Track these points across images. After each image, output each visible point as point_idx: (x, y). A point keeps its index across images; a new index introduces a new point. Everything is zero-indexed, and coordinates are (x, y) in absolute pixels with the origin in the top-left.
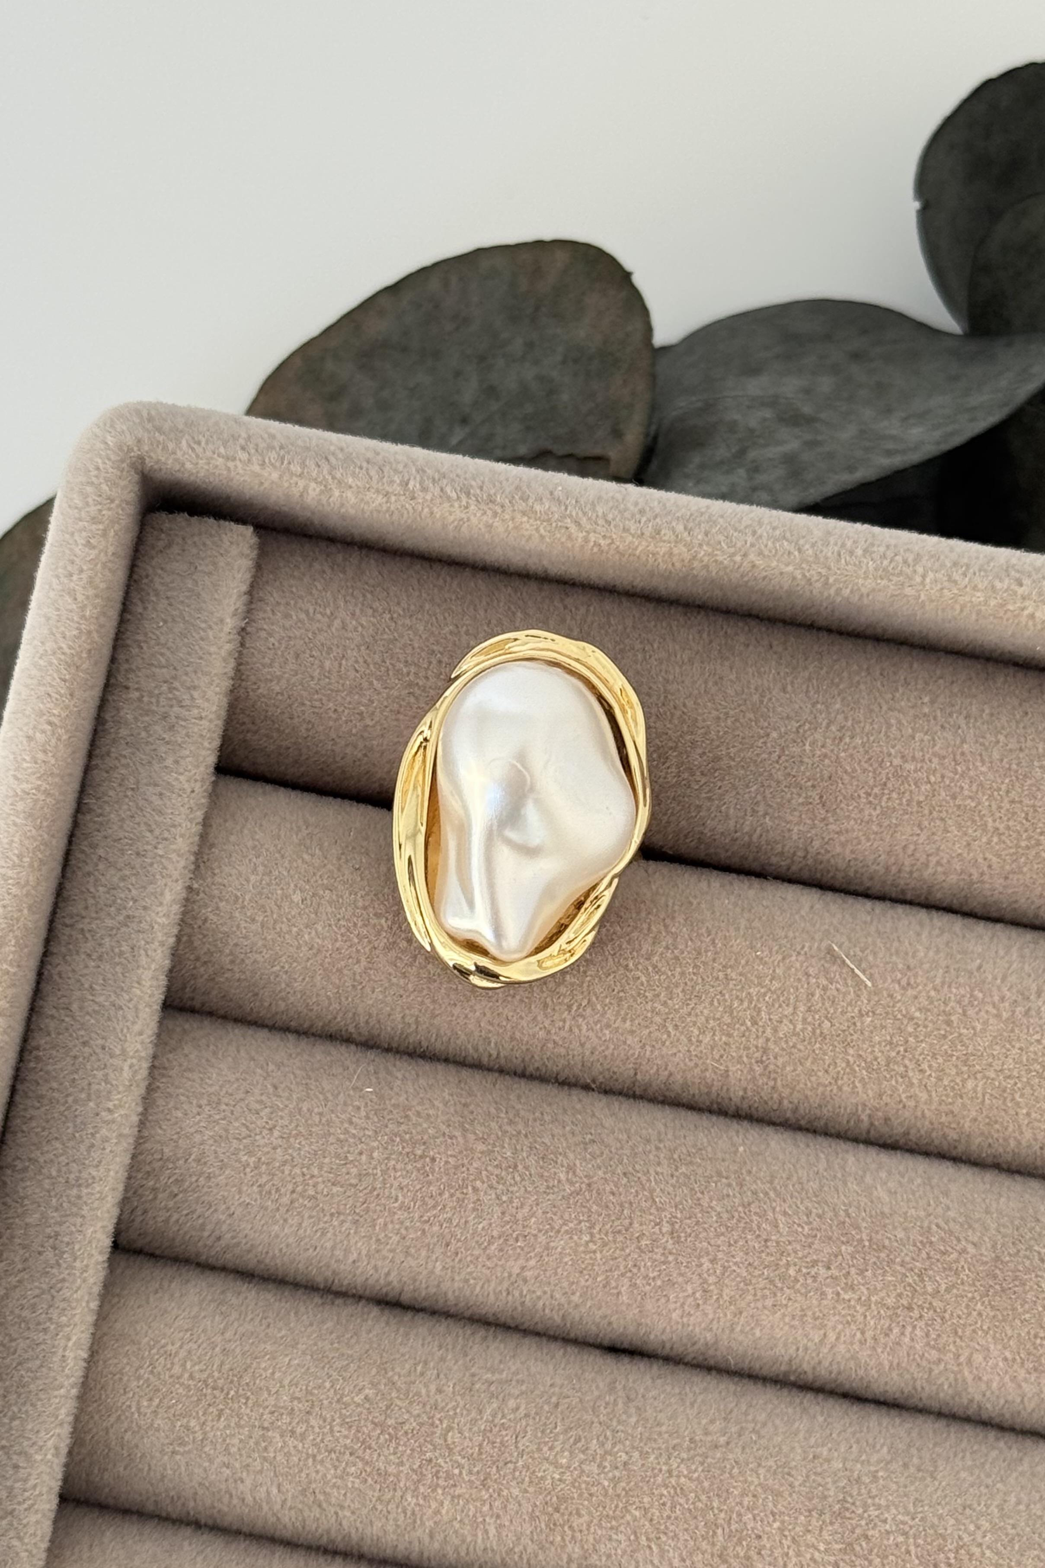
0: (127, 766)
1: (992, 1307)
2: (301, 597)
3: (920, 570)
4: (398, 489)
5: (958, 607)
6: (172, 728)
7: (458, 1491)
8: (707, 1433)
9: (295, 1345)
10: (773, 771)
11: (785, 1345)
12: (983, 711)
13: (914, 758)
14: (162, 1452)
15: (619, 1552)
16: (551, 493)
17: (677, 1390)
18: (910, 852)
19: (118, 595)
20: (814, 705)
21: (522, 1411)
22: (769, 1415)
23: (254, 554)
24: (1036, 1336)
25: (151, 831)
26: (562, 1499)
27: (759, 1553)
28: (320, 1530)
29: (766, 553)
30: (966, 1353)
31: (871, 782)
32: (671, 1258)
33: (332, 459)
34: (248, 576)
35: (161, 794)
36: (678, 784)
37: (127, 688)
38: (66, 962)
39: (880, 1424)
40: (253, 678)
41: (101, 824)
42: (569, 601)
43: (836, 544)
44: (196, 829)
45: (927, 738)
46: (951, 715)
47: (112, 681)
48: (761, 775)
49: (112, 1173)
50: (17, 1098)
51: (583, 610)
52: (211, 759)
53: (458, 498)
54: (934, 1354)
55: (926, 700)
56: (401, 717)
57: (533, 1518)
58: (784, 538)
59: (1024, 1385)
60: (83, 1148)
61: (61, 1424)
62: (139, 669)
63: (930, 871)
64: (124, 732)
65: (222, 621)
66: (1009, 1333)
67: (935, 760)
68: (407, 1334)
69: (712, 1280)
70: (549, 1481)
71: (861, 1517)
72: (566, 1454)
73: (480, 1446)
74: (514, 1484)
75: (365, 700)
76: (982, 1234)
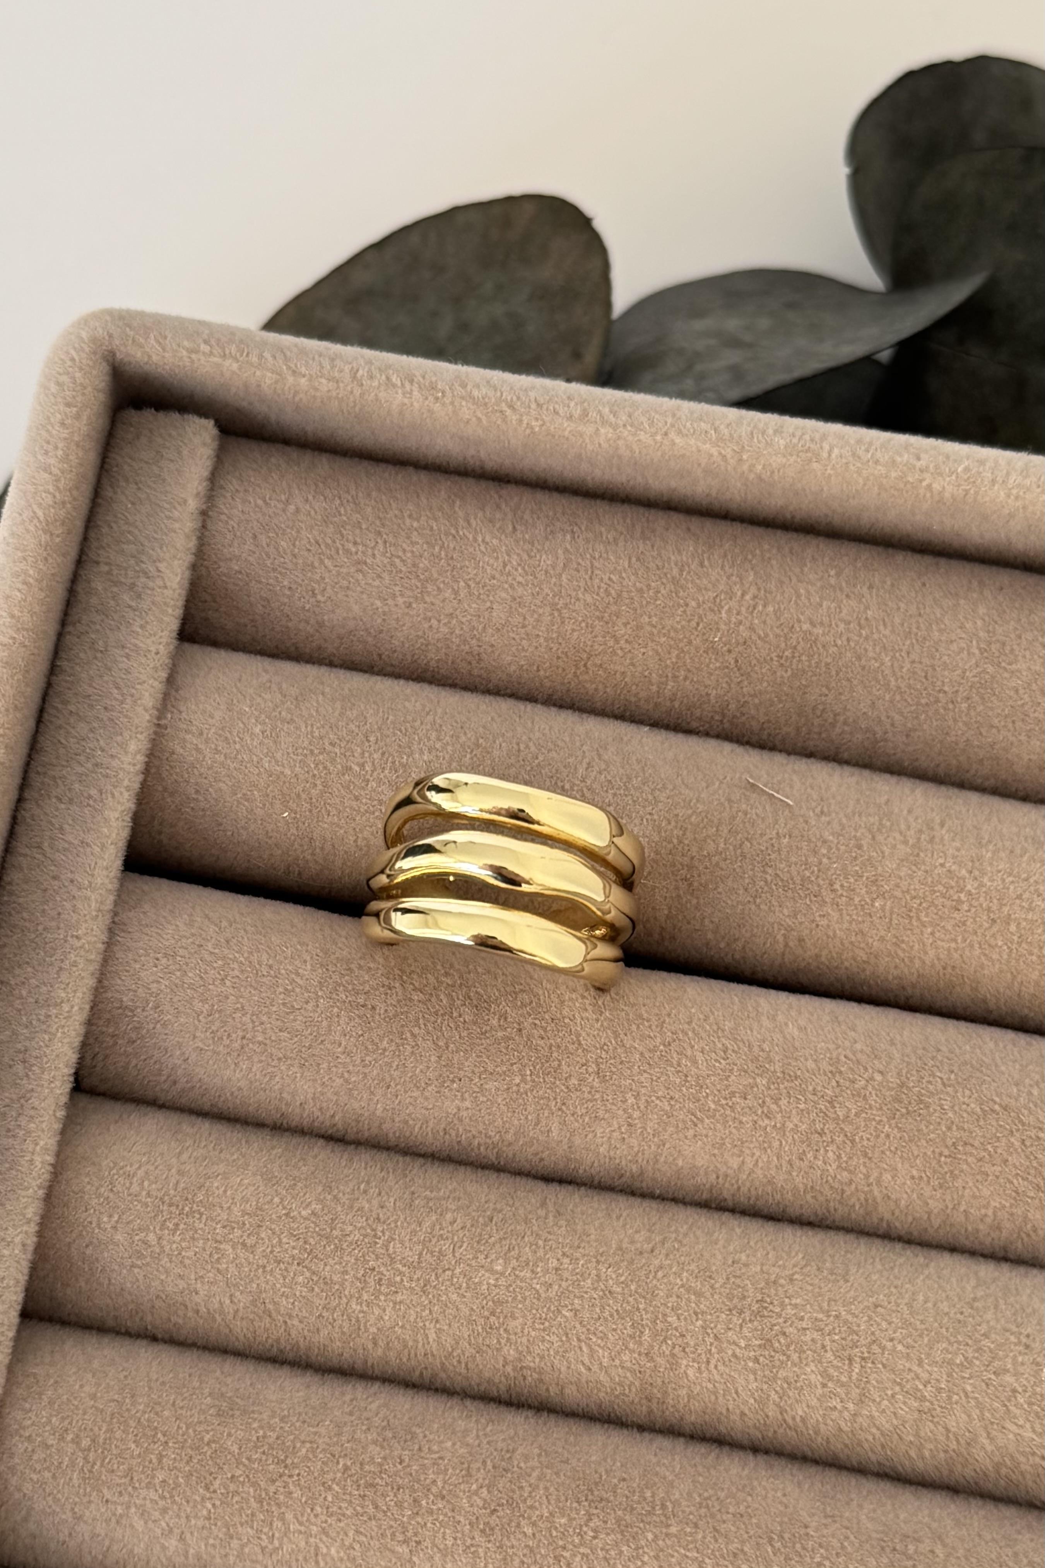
0: (97, 632)
1: (900, 1128)
2: (259, 485)
6: (138, 597)
7: (399, 1297)
8: (632, 1242)
9: (245, 1167)
10: (692, 637)
11: (706, 1174)
12: (885, 582)
13: (822, 624)
14: (121, 1265)
15: (552, 1353)
18: (818, 712)
20: (728, 578)
21: (459, 1224)
22: (690, 1228)
23: (215, 445)
24: (941, 1154)
25: (118, 688)
26: (500, 1303)
27: (684, 1350)
28: (270, 1341)
29: (685, 431)
30: (876, 1174)
31: (783, 646)
32: (597, 1096)
34: (209, 464)
35: (128, 655)
36: (604, 652)
38: (39, 806)
39: (795, 1236)
40: (215, 558)
41: (72, 683)
42: (504, 492)
44: (160, 686)
45: (833, 605)
46: (855, 586)
47: (84, 558)
48: (681, 641)
49: (79, 995)
51: (516, 499)
54: (846, 1176)
55: (832, 573)
56: (350, 593)
57: (470, 1321)
60: (53, 971)
62: (109, 546)
63: (838, 730)
64: (93, 602)
65: (184, 503)
66: (916, 1153)
67: (842, 626)
68: (351, 1160)
69: (636, 1114)
70: (485, 1287)
71: (779, 1315)
72: (501, 1261)
73: (420, 1254)
74: (452, 1289)
75: (317, 577)
76: (888, 1063)
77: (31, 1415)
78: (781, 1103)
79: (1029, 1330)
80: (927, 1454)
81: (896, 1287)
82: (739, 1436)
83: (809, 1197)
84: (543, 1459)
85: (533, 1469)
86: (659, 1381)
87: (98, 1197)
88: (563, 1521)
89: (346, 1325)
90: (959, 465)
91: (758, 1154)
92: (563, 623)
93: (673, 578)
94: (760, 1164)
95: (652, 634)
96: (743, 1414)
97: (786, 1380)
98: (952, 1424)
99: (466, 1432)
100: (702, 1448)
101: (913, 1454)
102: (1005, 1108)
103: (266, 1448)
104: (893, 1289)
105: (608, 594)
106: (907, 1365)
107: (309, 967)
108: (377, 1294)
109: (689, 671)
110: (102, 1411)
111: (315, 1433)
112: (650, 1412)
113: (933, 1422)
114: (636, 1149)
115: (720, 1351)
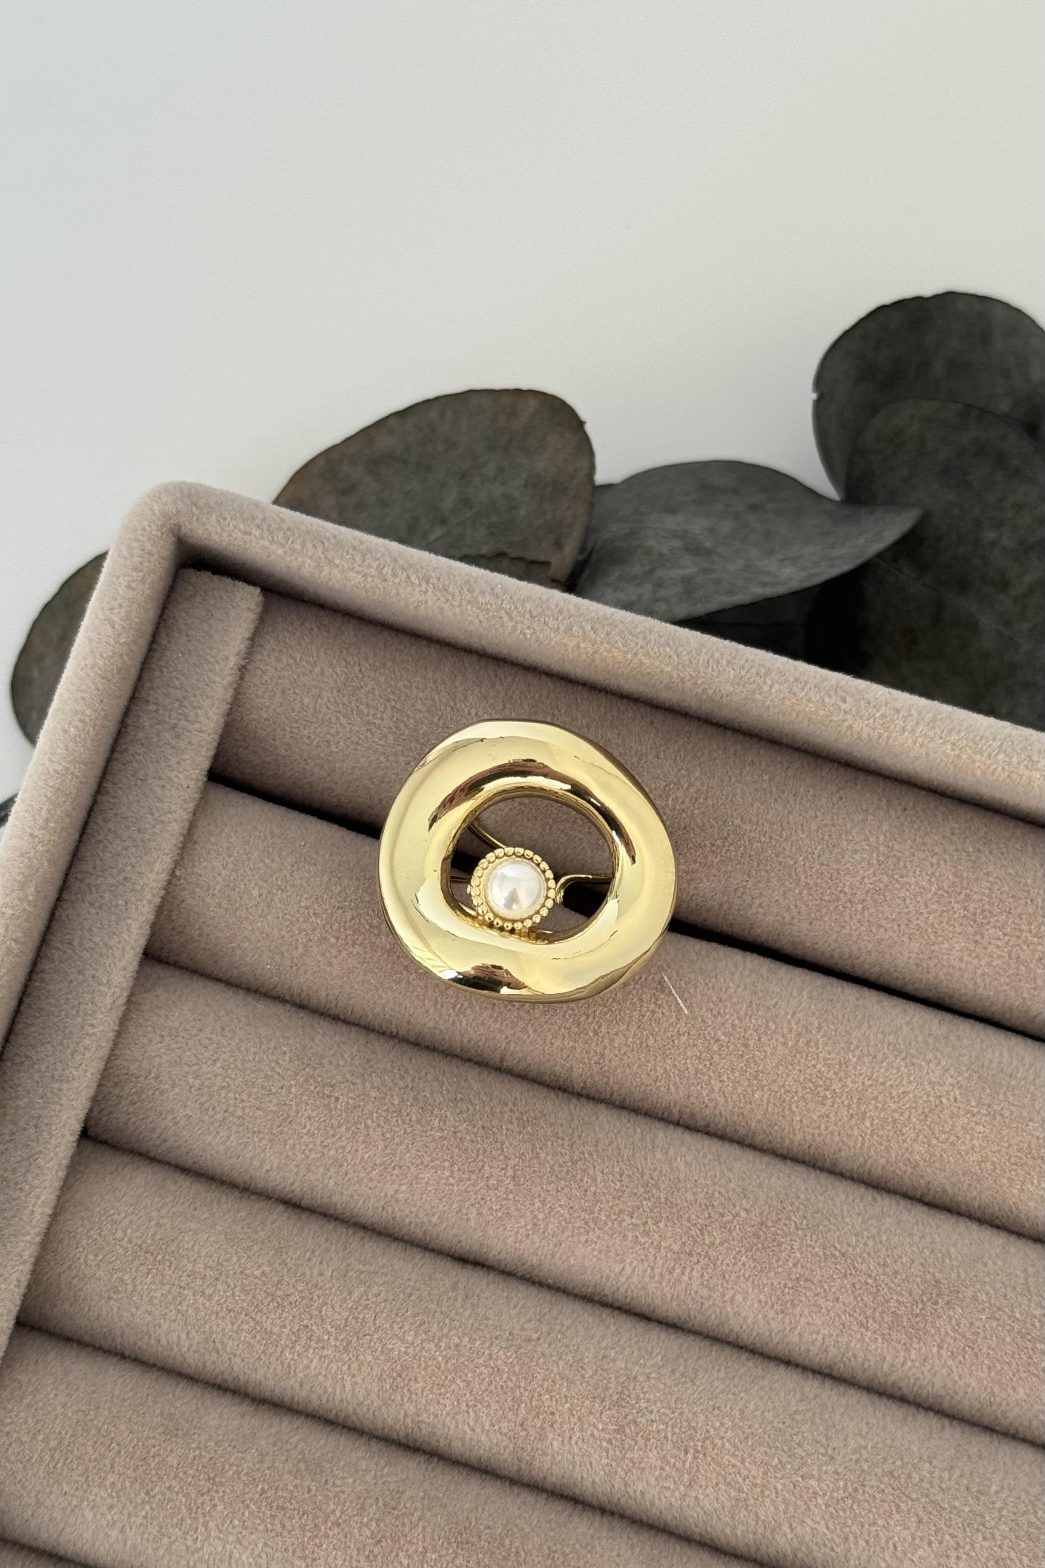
0: (139, 762)
1: (754, 1260)
2: (292, 647)
3: (769, 682)
4: (373, 572)
5: (795, 714)
6: (178, 736)
7: (325, 1352)
8: (523, 1329)
9: (213, 1226)
11: (592, 1273)
14: (100, 1296)
15: (444, 1413)
16: (493, 589)
17: (505, 1294)
19: (149, 629)
21: (382, 1297)
22: (574, 1321)
23: (259, 609)
24: (785, 1286)
25: (152, 814)
26: (405, 1368)
27: (552, 1426)
28: (216, 1371)
29: (652, 654)
30: (730, 1293)
33: (326, 544)
34: (252, 626)
35: (163, 786)
37: (148, 701)
38: (74, 907)
39: (658, 1338)
40: (248, 706)
41: (114, 804)
43: (706, 654)
44: (187, 816)
47: (137, 695)
49: (89, 1074)
50: (23, 1008)
52: (206, 764)
53: (420, 585)
54: (705, 1292)
57: (380, 1379)
58: (668, 645)
59: (773, 1324)
60: (68, 1052)
61: (24, 1263)
62: (158, 688)
64: (140, 735)
65: (227, 658)
66: (765, 1281)
68: (302, 1228)
70: (396, 1353)
71: (633, 1407)
72: (412, 1333)
73: (346, 1320)
74: (369, 1351)
75: (333, 731)
76: (754, 1203)
78: (660, 1225)
79: (835, 1445)
80: (739, 1533)
81: (734, 1394)
82: (590, 1498)
83: (674, 1304)
84: (426, 1502)
85: (415, 1510)
86: (529, 1448)
87: (88, 1238)
89: (279, 1368)
90: (878, 711)
91: (636, 1263)
94: (637, 1272)
96: (594, 1482)
97: (631, 1460)
98: (762, 1514)
99: (367, 1471)
100: (558, 1506)
101: (728, 1531)
102: (843, 1254)
103: (200, 1466)
104: (731, 1396)
106: (732, 1461)
107: (287, 1058)
108: (307, 1347)
110: (70, 1419)
111: (243, 1458)
112: (519, 1470)
113: (746, 1509)
114: (537, 1245)
115: (581, 1430)
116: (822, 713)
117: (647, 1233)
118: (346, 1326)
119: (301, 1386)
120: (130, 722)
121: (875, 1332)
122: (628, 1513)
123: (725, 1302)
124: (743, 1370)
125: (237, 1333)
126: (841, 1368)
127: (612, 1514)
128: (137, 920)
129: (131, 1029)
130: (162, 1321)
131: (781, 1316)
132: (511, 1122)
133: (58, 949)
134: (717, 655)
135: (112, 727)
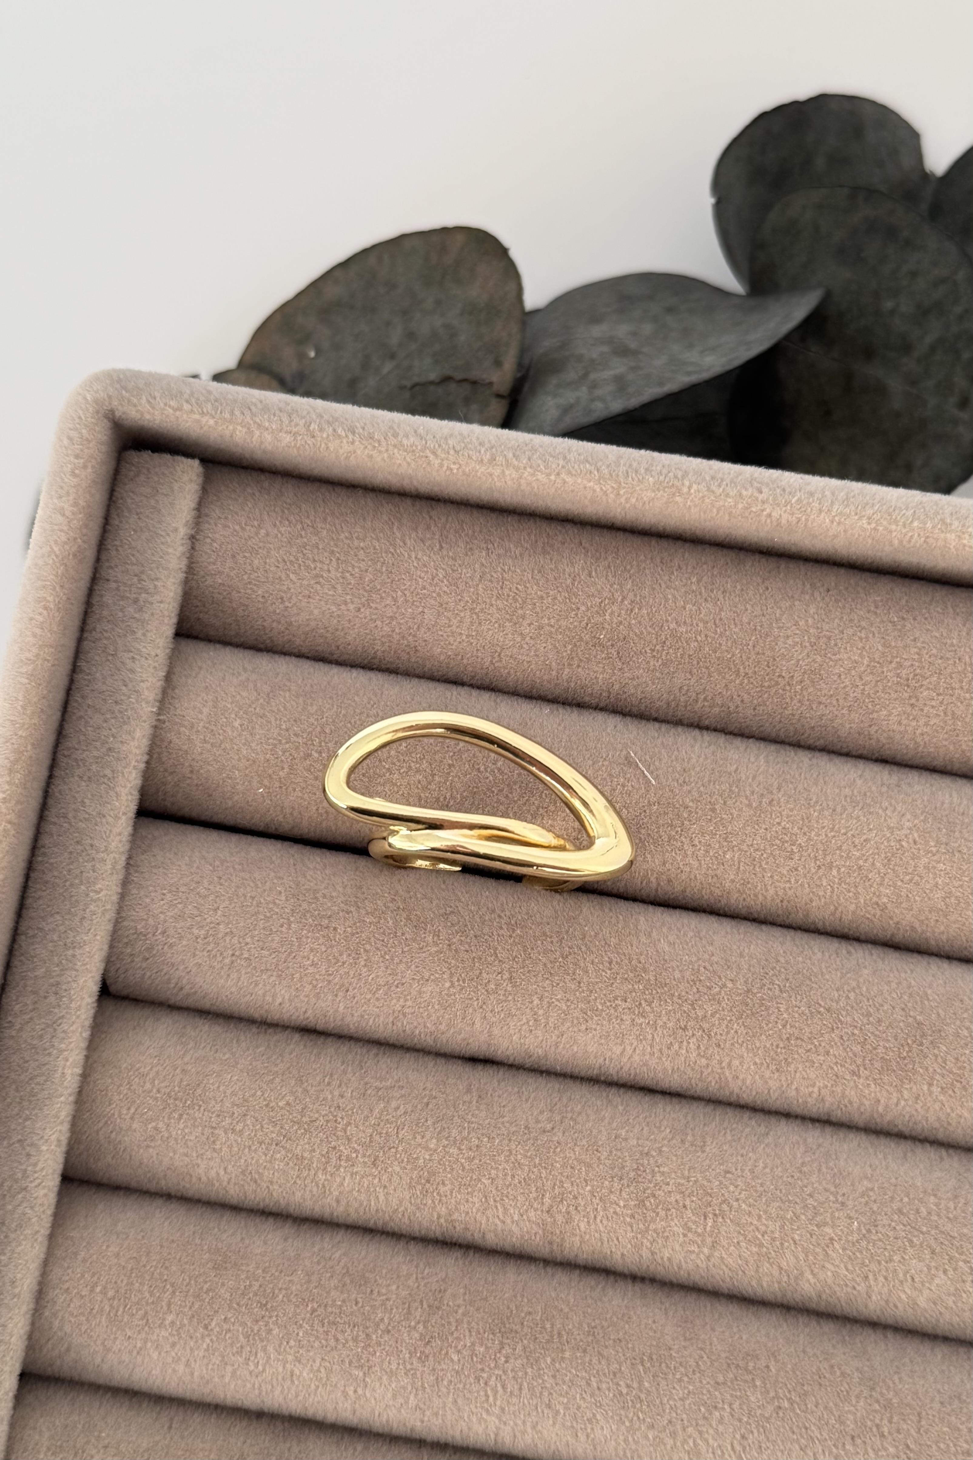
0: (108, 638)
1: (745, 1027)
2: (236, 513)
3: (687, 483)
4: (303, 431)
5: (715, 510)
6: (141, 610)
7: (356, 1169)
8: (538, 1122)
9: (235, 1065)
10: (583, 635)
11: (596, 1056)
12: (736, 587)
13: (685, 623)
14: (139, 1146)
15: (474, 1210)
16: (415, 432)
17: (516, 1089)
18: (684, 692)
19: (99, 513)
20: (611, 586)
21: (402, 1109)
22: (583, 1106)
23: (200, 480)
24: (777, 1046)
25: (126, 686)
26: (432, 1173)
27: (576, 1209)
30: (727, 1060)
31: (654, 641)
33: (253, 409)
34: (196, 497)
35: (133, 658)
36: (514, 646)
37: (108, 580)
38: (65, 783)
40: (202, 573)
41: (89, 681)
42: (433, 513)
43: (624, 465)
44: (160, 684)
45: (694, 608)
46: (712, 591)
47: (97, 576)
48: (574, 638)
49: (98, 938)
50: (30, 884)
51: (443, 520)
53: (347, 436)
54: (704, 1061)
55: (694, 580)
56: (311, 600)
57: (410, 1187)
58: (587, 461)
59: (770, 1082)
60: (77, 919)
61: (62, 1123)
62: (117, 566)
63: (700, 704)
64: (105, 613)
65: (176, 530)
66: (758, 1045)
67: (701, 625)
70: (422, 1161)
71: (650, 1182)
72: (434, 1141)
73: (371, 1136)
74: (396, 1163)
75: (285, 588)
76: (738, 973)
77: (70, 1271)
78: (653, 1005)
79: (845, 1190)
80: (765, 1284)
81: (742, 1156)
82: (621, 1268)
83: (676, 1076)
84: (467, 1297)
85: (459, 1306)
86: (558, 1232)
87: (119, 1093)
88: (482, 1349)
89: (315, 1189)
90: (793, 497)
91: (635, 1044)
92: (480, 623)
93: (568, 586)
94: (637, 1052)
95: (551, 633)
96: (623, 1255)
97: (655, 1231)
98: (784, 1264)
99: (409, 1276)
100: (591, 1280)
101: (754, 1283)
102: (828, 1010)
103: (251, 1295)
104: (739, 1158)
105: (515, 600)
106: (749, 1220)
107: (283, 898)
108: (338, 1168)
109: (581, 660)
110: (124, 1267)
111: (290, 1281)
112: (552, 1252)
113: (768, 1262)
114: (540, 1038)
115: (605, 1209)
116: (740, 506)
117: (642, 1015)
118: (371, 1142)
119: (338, 1201)
120: (95, 600)
121: (867, 1078)
122: (658, 1277)
123: (722, 1068)
124: (748, 1130)
125: (270, 1162)
126: (838, 1115)
127: (643, 1279)
128: (125, 787)
129: (134, 891)
130: (199, 1161)
131: (776, 1075)
132: (501, 928)
133: (55, 824)
134: (635, 464)
135: (77, 610)
